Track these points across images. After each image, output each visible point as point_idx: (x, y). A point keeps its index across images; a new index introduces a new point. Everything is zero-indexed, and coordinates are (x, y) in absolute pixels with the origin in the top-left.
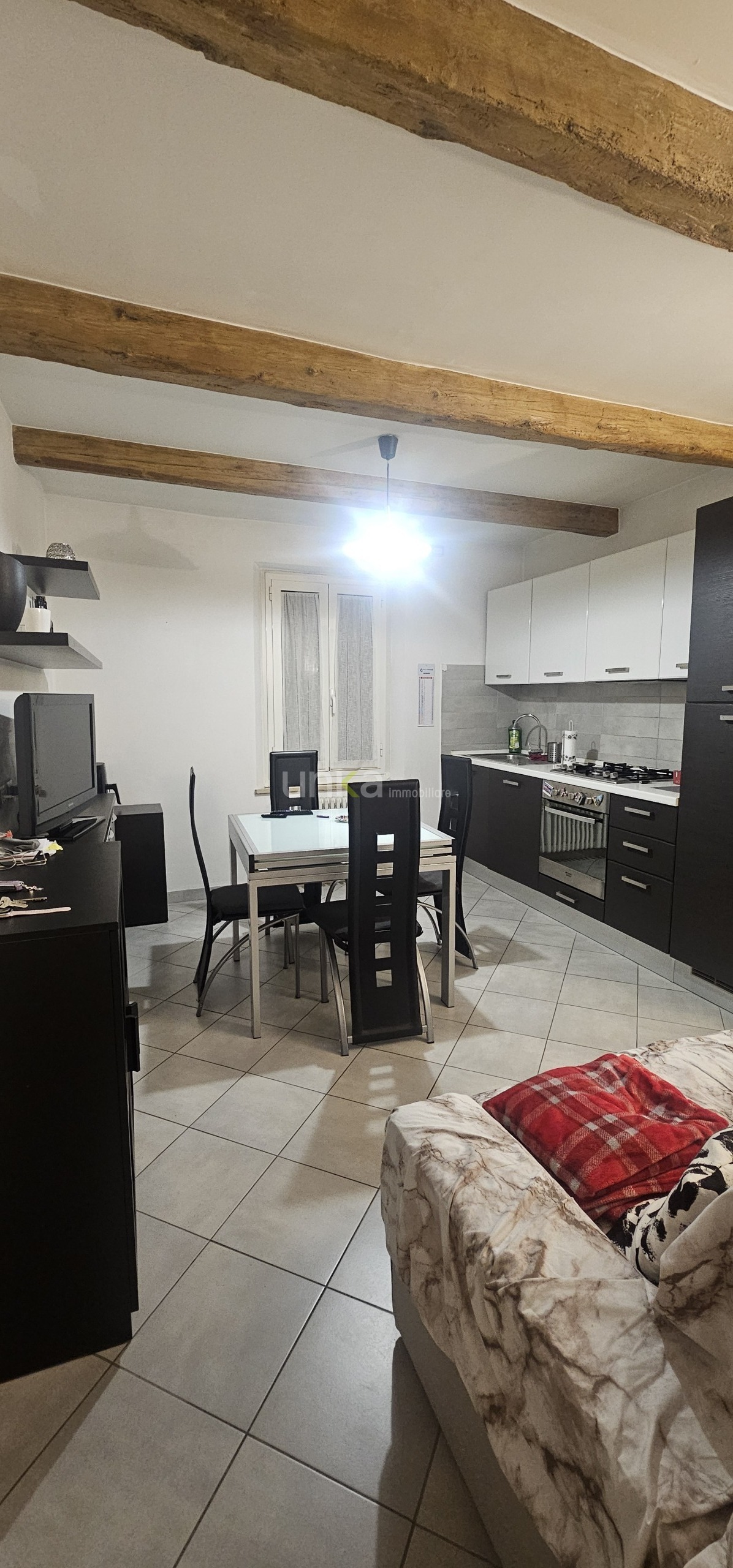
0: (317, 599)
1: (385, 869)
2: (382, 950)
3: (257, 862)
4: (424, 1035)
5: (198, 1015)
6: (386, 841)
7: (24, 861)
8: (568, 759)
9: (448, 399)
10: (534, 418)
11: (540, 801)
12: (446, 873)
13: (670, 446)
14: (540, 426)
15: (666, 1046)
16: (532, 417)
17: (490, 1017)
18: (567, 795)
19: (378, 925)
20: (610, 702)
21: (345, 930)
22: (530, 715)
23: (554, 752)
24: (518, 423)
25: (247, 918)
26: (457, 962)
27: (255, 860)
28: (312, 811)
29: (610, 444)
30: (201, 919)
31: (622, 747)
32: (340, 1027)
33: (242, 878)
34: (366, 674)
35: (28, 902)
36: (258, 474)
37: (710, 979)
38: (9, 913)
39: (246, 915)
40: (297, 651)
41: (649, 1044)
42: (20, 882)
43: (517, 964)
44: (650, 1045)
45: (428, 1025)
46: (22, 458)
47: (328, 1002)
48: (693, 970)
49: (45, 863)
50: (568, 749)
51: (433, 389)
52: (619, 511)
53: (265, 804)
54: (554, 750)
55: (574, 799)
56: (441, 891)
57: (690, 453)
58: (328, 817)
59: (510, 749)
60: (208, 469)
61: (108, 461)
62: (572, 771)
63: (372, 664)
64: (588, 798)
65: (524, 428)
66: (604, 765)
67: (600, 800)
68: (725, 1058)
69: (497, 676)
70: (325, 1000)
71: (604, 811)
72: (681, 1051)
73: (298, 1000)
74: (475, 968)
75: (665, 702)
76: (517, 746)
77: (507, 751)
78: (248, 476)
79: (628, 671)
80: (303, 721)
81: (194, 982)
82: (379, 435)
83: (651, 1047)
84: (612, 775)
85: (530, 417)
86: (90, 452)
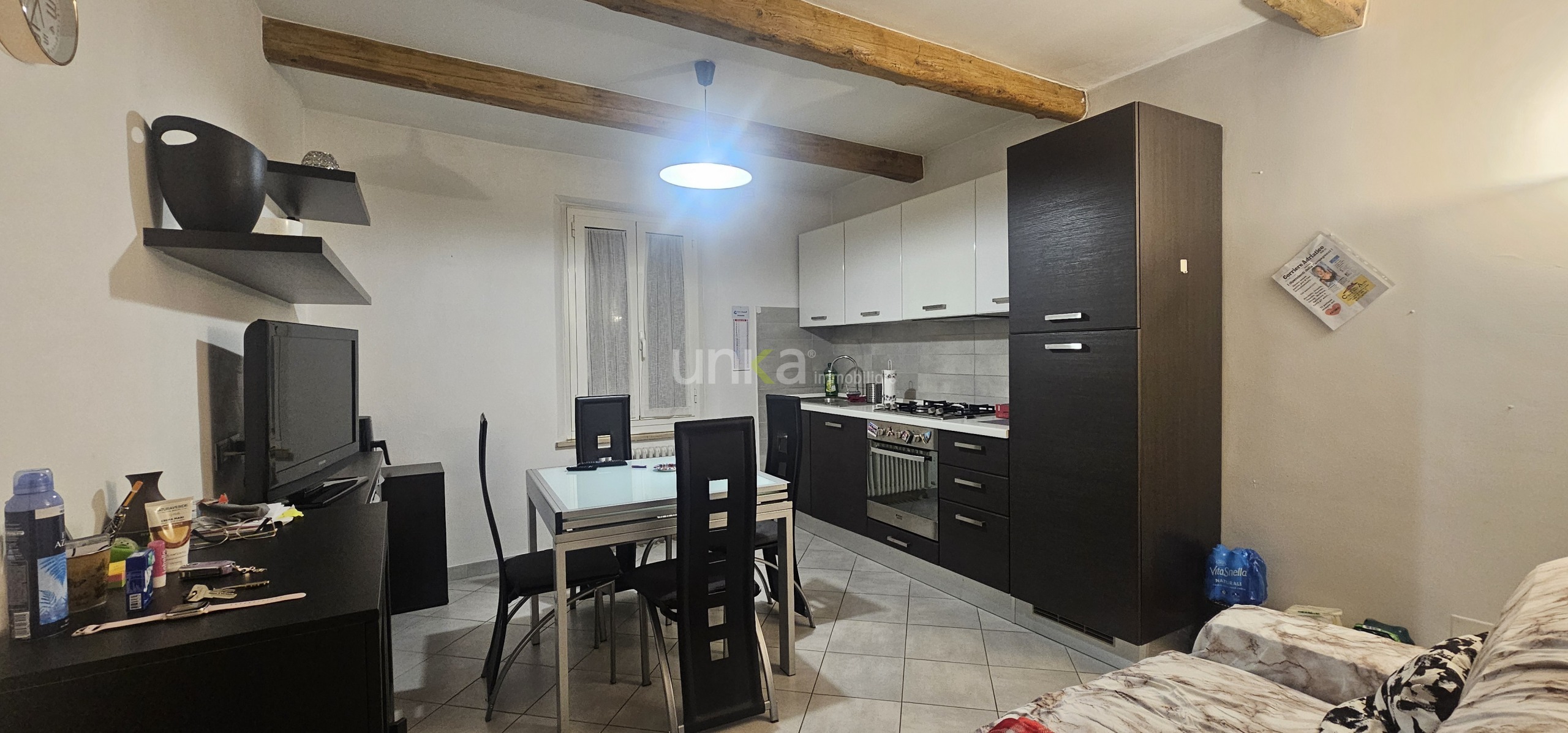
0: (624, 237)
1: (719, 520)
2: (717, 616)
3: (566, 521)
4: (767, 713)
5: (488, 719)
6: (719, 488)
7: (242, 534)
8: (888, 399)
9: (772, 19)
10: (856, 47)
11: (866, 442)
12: (782, 521)
13: (980, 88)
14: (862, 56)
15: (1053, 700)
16: (855, 46)
17: (837, 683)
18: (894, 434)
19: (711, 586)
20: (926, 341)
21: (674, 594)
22: (846, 357)
23: (873, 393)
24: (841, 50)
25: (552, 590)
26: (796, 624)
27: (563, 518)
28: (626, 461)
29: (926, 81)
30: (493, 597)
31: (940, 385)
32: (668, 713)
33: (546, 541)
34: (677, 316)
35: (237, 590)
36: (562, 96)
37: (1052, 617)
38: (202, 609)
39: (550, 586)
40: (603, 291)
41: (1036, 698)
42: (229, 562)
43: (857, 618)
44: (1036, 701)
45: (771, 700)
46: (273, 55)
47: (650, 684)
48: (1035, 608)
49: (274, 535)
50: (888, 389)
51: (757, 7)
52: (923, 158)
53: (571, 456)
54: (873, 391)
55: (901, 437)
56: (776, 542)
57: (998, 96)
58: (645, 467)
59: (826, 392)
60: (506, 85)
61: (384, 66)
62: (895, 410)
63: (683, 305)
64: (916, 436)
65: (848, 56)
66: (924, 403)
67: (928, 437)
68: (1120, 706)
69: (812, 318)
70: (646, 683)
71: (932, 448)
72: (1072, 704)
73: (614, 686)
74: (812, 627)
75: (979, 339)
76: (834, 389)
77: (824, 395)
78: (550, 96)
79: (945, 308)
80: (610, 366)
81: (482, 677)
82: (696, 60)
83: (1040, 703)
84: (938, 412)
85: (853, 46)
86: (361, 54)
